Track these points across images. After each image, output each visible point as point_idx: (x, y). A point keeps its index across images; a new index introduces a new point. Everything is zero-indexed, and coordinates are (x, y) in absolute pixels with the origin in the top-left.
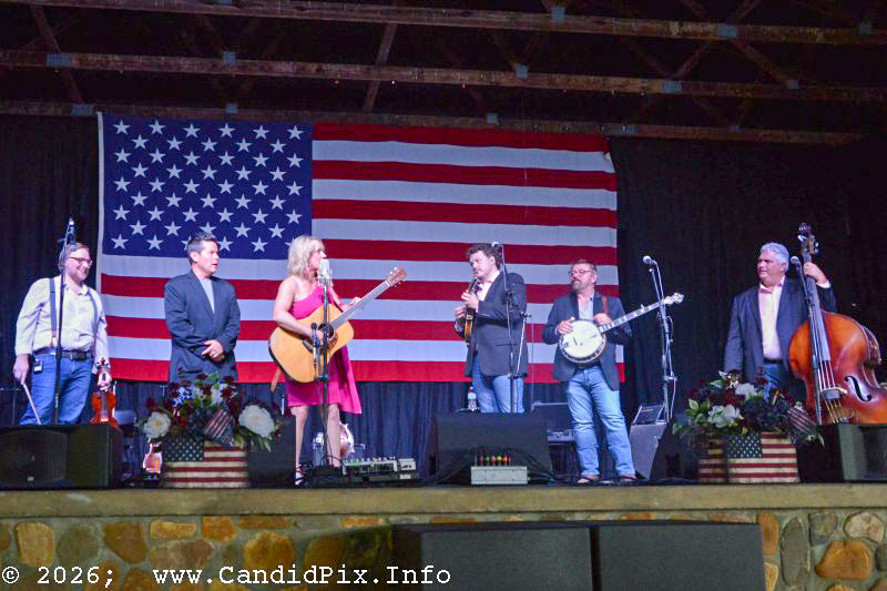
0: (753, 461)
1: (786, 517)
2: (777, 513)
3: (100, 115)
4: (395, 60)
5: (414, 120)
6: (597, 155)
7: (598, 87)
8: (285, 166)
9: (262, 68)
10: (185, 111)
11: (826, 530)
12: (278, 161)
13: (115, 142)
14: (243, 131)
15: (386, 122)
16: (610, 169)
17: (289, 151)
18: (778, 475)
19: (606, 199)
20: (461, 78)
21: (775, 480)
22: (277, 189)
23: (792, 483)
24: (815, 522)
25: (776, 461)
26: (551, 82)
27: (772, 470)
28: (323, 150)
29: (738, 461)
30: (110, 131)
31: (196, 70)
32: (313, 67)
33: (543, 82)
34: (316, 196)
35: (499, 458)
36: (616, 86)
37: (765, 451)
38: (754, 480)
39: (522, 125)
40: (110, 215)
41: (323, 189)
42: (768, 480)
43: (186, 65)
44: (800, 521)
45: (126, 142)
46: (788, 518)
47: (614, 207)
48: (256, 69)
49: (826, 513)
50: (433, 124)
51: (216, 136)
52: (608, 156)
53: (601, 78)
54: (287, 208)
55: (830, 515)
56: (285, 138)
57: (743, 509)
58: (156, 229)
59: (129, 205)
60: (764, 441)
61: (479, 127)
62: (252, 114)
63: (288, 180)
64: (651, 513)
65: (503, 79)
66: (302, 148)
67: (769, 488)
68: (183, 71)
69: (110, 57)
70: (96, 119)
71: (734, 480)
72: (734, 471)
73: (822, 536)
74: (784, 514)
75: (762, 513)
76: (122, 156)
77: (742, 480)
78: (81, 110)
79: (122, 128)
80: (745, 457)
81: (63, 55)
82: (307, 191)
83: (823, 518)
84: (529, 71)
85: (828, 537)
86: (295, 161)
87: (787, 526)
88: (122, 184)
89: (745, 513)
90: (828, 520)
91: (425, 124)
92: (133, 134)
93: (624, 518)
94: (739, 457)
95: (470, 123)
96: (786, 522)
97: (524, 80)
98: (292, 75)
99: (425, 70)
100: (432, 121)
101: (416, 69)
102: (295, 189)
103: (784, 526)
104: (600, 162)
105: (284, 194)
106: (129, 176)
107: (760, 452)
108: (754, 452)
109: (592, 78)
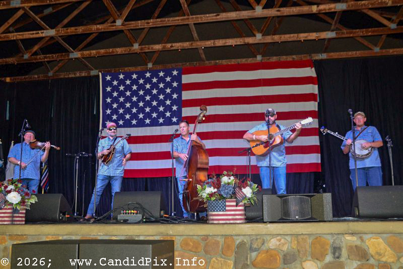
0: (221, 213)
1: (239, 239)
2: (235, 238)
3: (100, 74)
4: (203, 38)
5: (225, 62)
6: (308, 69)
7: (295, 39)
8: (171, 87)
10: (132, 69)
11: (258, 246)
12: (168, 85)
13: (106, 84)
14: (155, 74)
15: (213, 64)
16: (314, 75)
17: (173, 81)
18: (233, 219)
19: (313, 89)
20: (231, 42)
21: (232, 222)
22: (168, 97)
23: (240, 223)
24: (253, 242)
25: (233, 213)
26: (273, 39)
27: (230, 217)
28: (187, 79)
29: (214, 213)
30: (104, 79)
31: (123, 52)
32: (169, 45)
33: (269, 39)
34: (184, 98)
35: (130, 211)
36: (303, 37)
37: (227, 208)
38: (221, 222)
39: (274, 59)
40: (104, 113)
41: (187, 95)
42: (228, 222)
43: (119, 51)
44: (245, 241)
45: (110, 83)
47: (316, 92)
48: (148, 48)
49: (258, 237)
50: (233, 63)
51: (144, 77)
52: (313, 69)
53: (296, 35)
54: (172, 104)
55: (260, 238)
56: (171, 75)
57: (218, 235)
58: (122, 117)
59: (111, 108)
60: (227, 204)
61: (253, 62)
62: (159, 67)
63: (172, 92)
64: (174, 237)
65: (250, 40)
66: (178, 79)
67: (226, 226)
68: (119, 53)
69: (92, 51)
70: (99, 76)
71: (211, 222)
72: (212, 217)
73: (255, 248)
74: (237, 237)
75: (227, 237)
76: (109, 89)
77: (215, 222)
78: (93, 73)
79: (108, 78)
80: (217, 211)
81: (75, 53)
82: (180, 96)
83: (257, 239)
84: (262, 36)
85: (259, 249)
86: (175, 84)
87: (239, 244)
88: (109, 100)
89: (219, 237)
90: (259, 240)
91: (229, 63)
92: (112, 80)
93: (162, 239)
94: (214, 211)
95: (250, 61)
96: (238, 242)
97: (260, 40)
98: (161, 50)
99: (216, 41)
101: (212, 41)
102: (175, 96)
104: (310, 72)
105: (171, 98)
106: (111, 96)
107: (225, 209)
109: (292, 35)
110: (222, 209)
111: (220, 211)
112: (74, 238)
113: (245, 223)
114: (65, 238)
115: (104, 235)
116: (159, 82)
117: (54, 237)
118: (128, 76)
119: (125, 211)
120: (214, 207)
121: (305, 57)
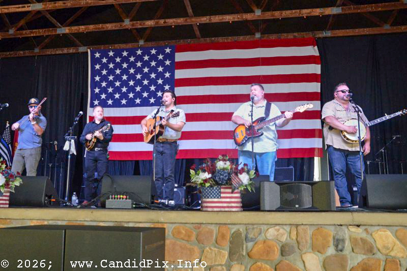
0: (216, 200)
1: (233, 228)
2: (230, 226)
3: (89, 51)
5: (221, 40)
6: (310, 48)
7: (297, 15)
8: (163, 65)
9: (140, 24)
10: (123, 46)
11: (254, 235)
12: (161, 63)
13: (95, 61)
14: (146, 51)
15: (208, 41)
16: (317, 54)
17: (165, 59)
18: (228, 207)
19: (316, 69)
20: (229, 18)
21: (227, 209)
22: (160, 76)
23: (236, 211)
24: (249, 231)
25: (228, 200)
26: (273, 15)
27: (225, 205)
28: (180, 57)
29: (208, 200)
30: (93, 56)
31: (114, 28)
32: (162, 21)
33: (268, 16)
34: (176, 77)
35: (119, 196)
36: (306, 13)
37: (222, 195)
38: (215, 209)
39: (273, 37)
40: (93, 92)
41: (180, 74)
42: (223, 209)
43: (110, 26)
44: (241, 230)
45: (98, 61)
46: (234, 229)
47: (319, 72)
48: (138, 25)
49: (255, 226)
50: (229, 41)
51: (135, 55)
52: (316, 47)
53: (298, 11)
54: (164, 83)
55: (257, 228)
56: (163, 53)
57: (212, 224)
58: (111, 96)
59: (100, 87)
60: (222, 190)
61: (252, 39)
62: (150, 44)
63: (165, 71)
64: (166, 224)
65: (249, 17)
66: (171, 57)
67: (220, 213)
68: (109, 29)
69: (81, 27)
70: (87, 52)
71: (204, 209)
72: (206, 205)
73: (252, 238)
74: (233, 226)
75: (221, 225)
76: (98, 67)
77: (209, 209)
78: (82, 49)
79: (97, 55)
80: (211, 198)
81: (63, 28)
82: (173, 75)
83: (253, 229)
84: (262, 12)
85: (255, 239)
86: (168, 63)
87: (234, 233)
88: (97, 78)
89: (213, 225)
90: (255, 230)
91: (226, 41)
92: (102, 57)
93: (152, 226)
94: (208, 198)
95: (248, 38)
96: (233, 231)
97: (259, 16)
98: (153, 26)
99: (212, 17)
100: (230, 39)
101: (208, 17)
102: (167, 75)
104: (312, 51)
105: (163, 77)
106: (100, 75)
107: (220, 196)
110: (216, 196)
111: (215, 198)
112: (60, 223)
113: (241, 211)
114: (51, 223)
115: (91, 221)
116: (150, 60)
117: (39, 221)
118: (118, 53)
119: (113, 196)
120: (208, 194)
121: (308, 35)
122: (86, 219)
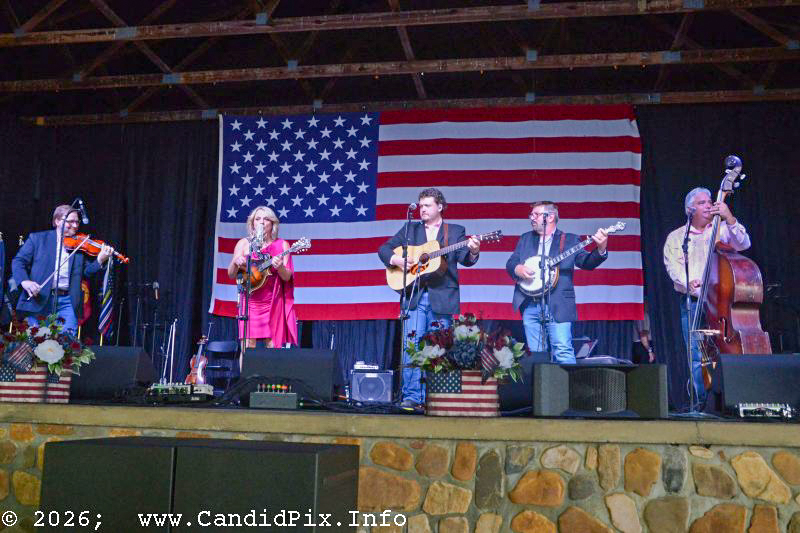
0: (452, 396)
2: (477, 444)
3: (221, 116)
4: (422, 54)
5: (462, 103)
6: (625, 121)
7: (602, 63)
8: (357, 147)
9: (316, 72)
10: (283, 109)
11: (520, 461)
12: (351, 143)
13: (231, 137)
14: (326, 121)
15: (440, 105)
16: (636, 134)
17: (360, 135)
18: (474, 409)
20: (478, 65)
21: (472, 413)
22: (350, 166)
23: (489, 417)
24: (511, 454)
25: (474, 396)
26: (558, 62)
27: (468, 405)
28: (387, 133)
29: (438, 396)
30: (228, 128)
31: (268, 77)
32: (356, 67)
33: (550, 62)
34: (381, 169)
35: (273, 386)
36: (617, 60)
37: (464, 387)
38: (451, 413)
39: (558, 101)
40: (226, 192)
41: (387, 164)
42: (465, 413)
43: (260, 74)
44: (497, 451)
45: (238, 136)
46: (485, 449)
47: (638, 167)
48: (314, 72)
49: (523, 445)
50: (478, 106)
51: (305, 126)
52: (634, 122)
53: (604, 55)
54: (358, 181)
55: (526, 448)
56: (358, 125)
57: (444, 439)
59: (239, 183)
60: (464, 378)
61: (518, 105)
62: (332, 108)
63: (359, 158)
64: (360, 439)
65: (514, 63)
66: (371, 132)
67: (460, 420)
68: (258, 79)
69: (207, 73)
70: (218, 120)
71: (432, 412)
72: (434, 404)
73: (516, 466)
74: (483, 444)
75: (461, 442)
76: (236, 147)
77: (440, 413)
78: (207, 114)
79: (236, 125)
80: (444, 392)
81: (174, 75)
82: (373, 166)
83: (519, 449)
84: (539, 55)
85: (523, 467)
86: (365, 143)
87: (483, 457)
88: (235, 168)
89: (447, 442)
90: (523, 451)
91: (471, 106)
92: (244, 129)
93: (335, 442)
94: (438, 392)
95: (510, 102)
96: (482, 453)
97: (533, 63)
98: (340, 75)
99: (448, 61)
100: (480, 103)
101: (441, 62)
102: (364, 165)
103: (481, 455)
104: (628, 128)
105: (356, 169)
106: (240, 161)
107: (460, 388)
108: (453, 388)
109: (596, 55)
111: (450, 392)
112: (164, 434)
114: (148, 433)
115: (222, 431)
116: (334, 137)
117: (125, 430)
118: (274, 124)
119: (264, 386)
120: (439, 385)
121: (618, 100)
122: (214, 428)
